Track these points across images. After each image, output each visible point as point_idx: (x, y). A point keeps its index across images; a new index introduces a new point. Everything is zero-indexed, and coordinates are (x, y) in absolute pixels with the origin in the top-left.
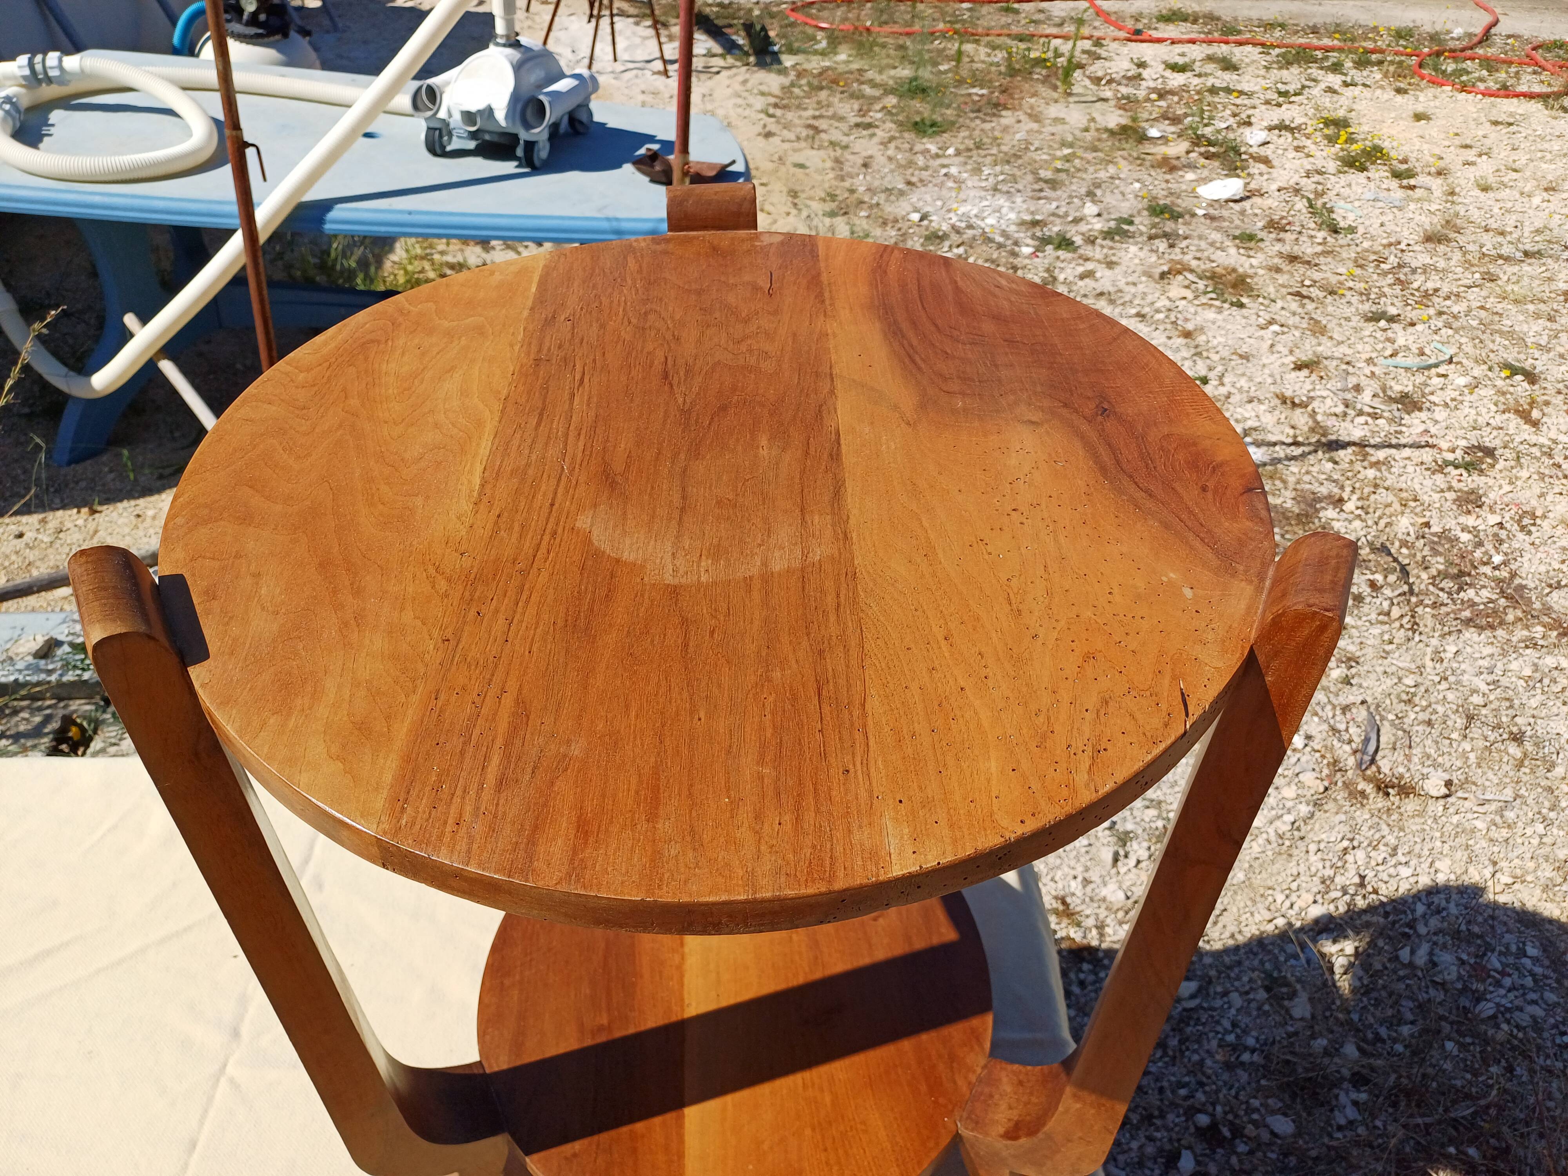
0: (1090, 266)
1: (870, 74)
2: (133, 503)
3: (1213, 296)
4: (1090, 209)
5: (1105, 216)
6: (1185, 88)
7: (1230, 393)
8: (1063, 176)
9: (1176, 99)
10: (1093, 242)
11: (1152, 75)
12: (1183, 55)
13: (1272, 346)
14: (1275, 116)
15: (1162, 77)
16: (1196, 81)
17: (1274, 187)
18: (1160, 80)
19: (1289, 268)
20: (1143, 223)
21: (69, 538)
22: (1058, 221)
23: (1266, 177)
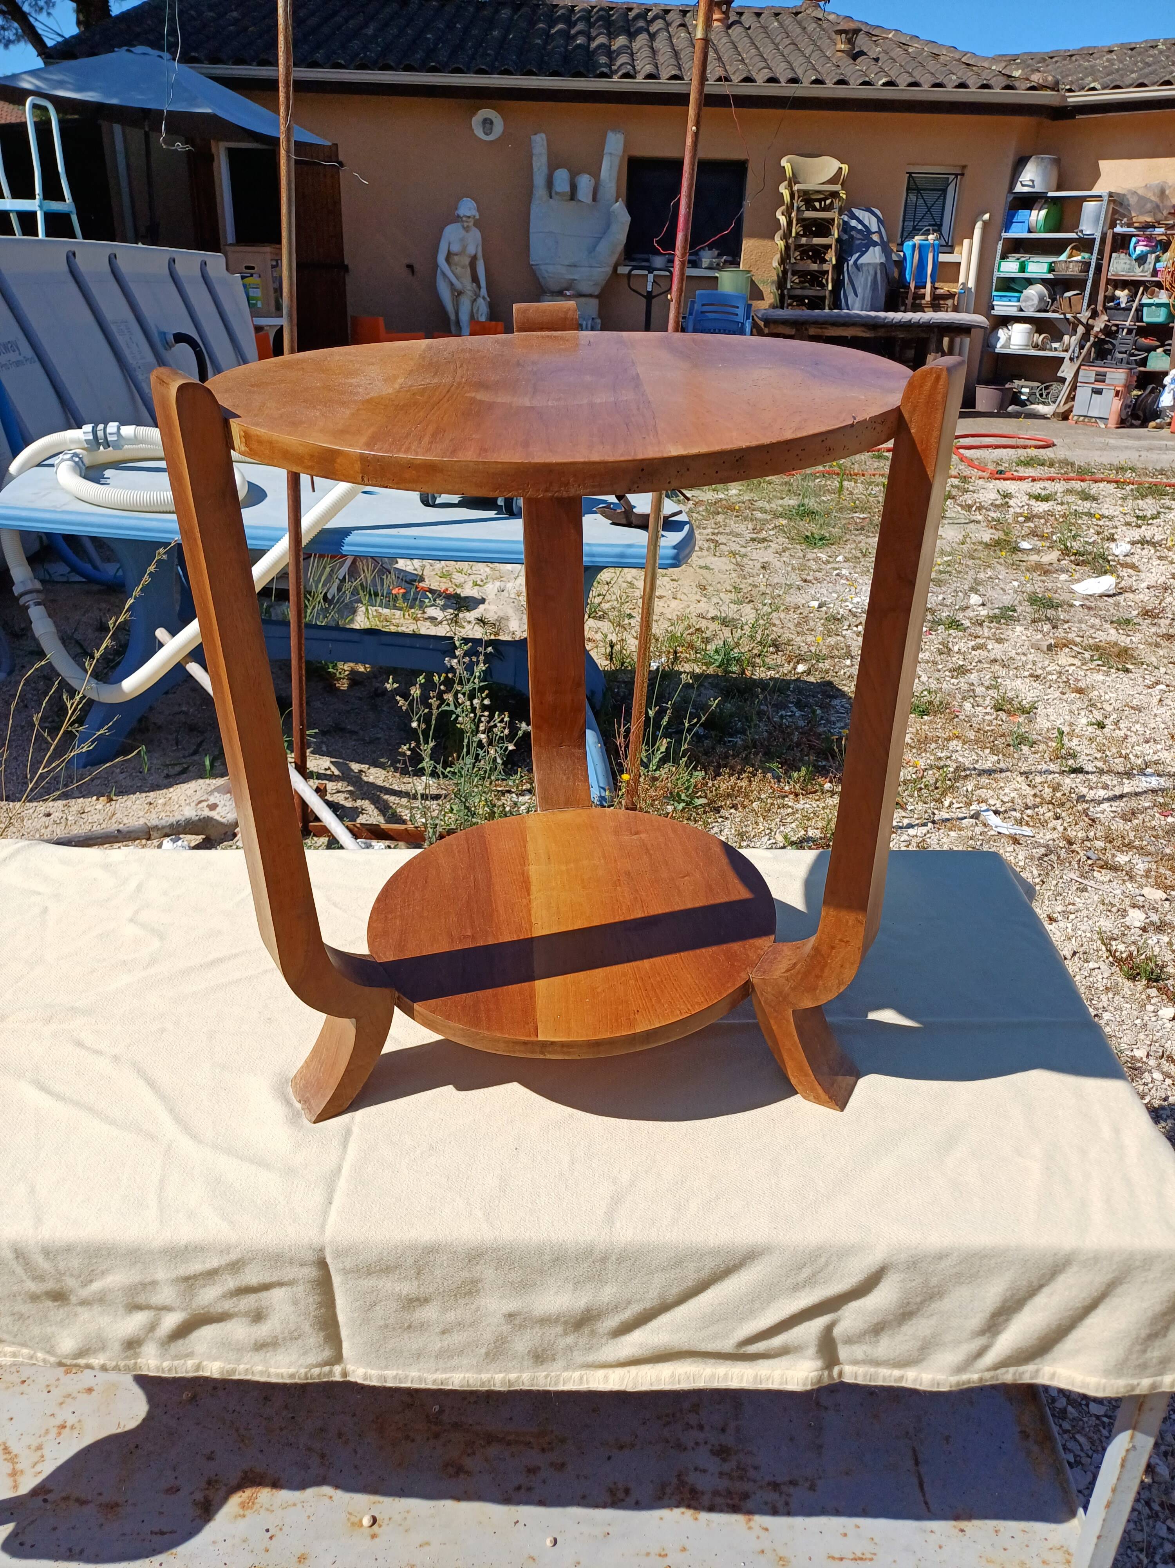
0: (979, 641)
1: (760, 504)
2: (144, 795)
3: (1100, 663)
4: (975, 599)
5: (989, 605)
6: (1050, 513)
7: (1127, 736)
8: (945, 576)
9: (1042, 521)
10: (981, 625)
11: (1018, 503)
12: (1045, 489)
13: (1161, 700)
14: (1136, 534)
15: (1028, 505)
16: (1059, 508)
17: (1144, 585)
18: (1026, 507)
19: (1167, 643)
20: (1025, 610)
21: (90, 818)
22: (945, 609)
23: (1134, 578)
